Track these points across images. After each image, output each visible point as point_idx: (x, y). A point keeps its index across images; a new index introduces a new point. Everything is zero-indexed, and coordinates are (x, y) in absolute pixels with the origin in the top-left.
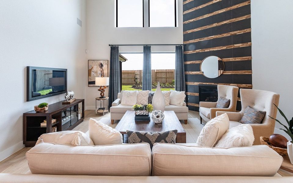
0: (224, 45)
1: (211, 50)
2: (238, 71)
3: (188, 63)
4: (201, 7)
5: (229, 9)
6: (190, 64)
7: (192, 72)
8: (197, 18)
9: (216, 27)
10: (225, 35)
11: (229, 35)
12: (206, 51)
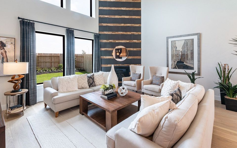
0: (128, 40)
1: (120, 41)
2: (135, 57)
3: (103, 49)
4: (113, 8)
5: (131, 17)
6: (105, 51)
7: (106, 57)
8: (110, 16)
9: (123, 26)
10: (129, 33)
11: (131, 34)
12: (117, 42)
